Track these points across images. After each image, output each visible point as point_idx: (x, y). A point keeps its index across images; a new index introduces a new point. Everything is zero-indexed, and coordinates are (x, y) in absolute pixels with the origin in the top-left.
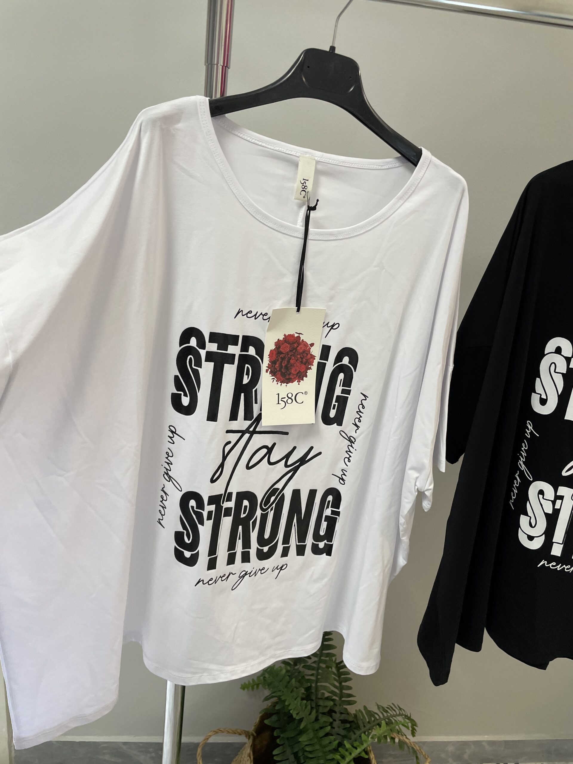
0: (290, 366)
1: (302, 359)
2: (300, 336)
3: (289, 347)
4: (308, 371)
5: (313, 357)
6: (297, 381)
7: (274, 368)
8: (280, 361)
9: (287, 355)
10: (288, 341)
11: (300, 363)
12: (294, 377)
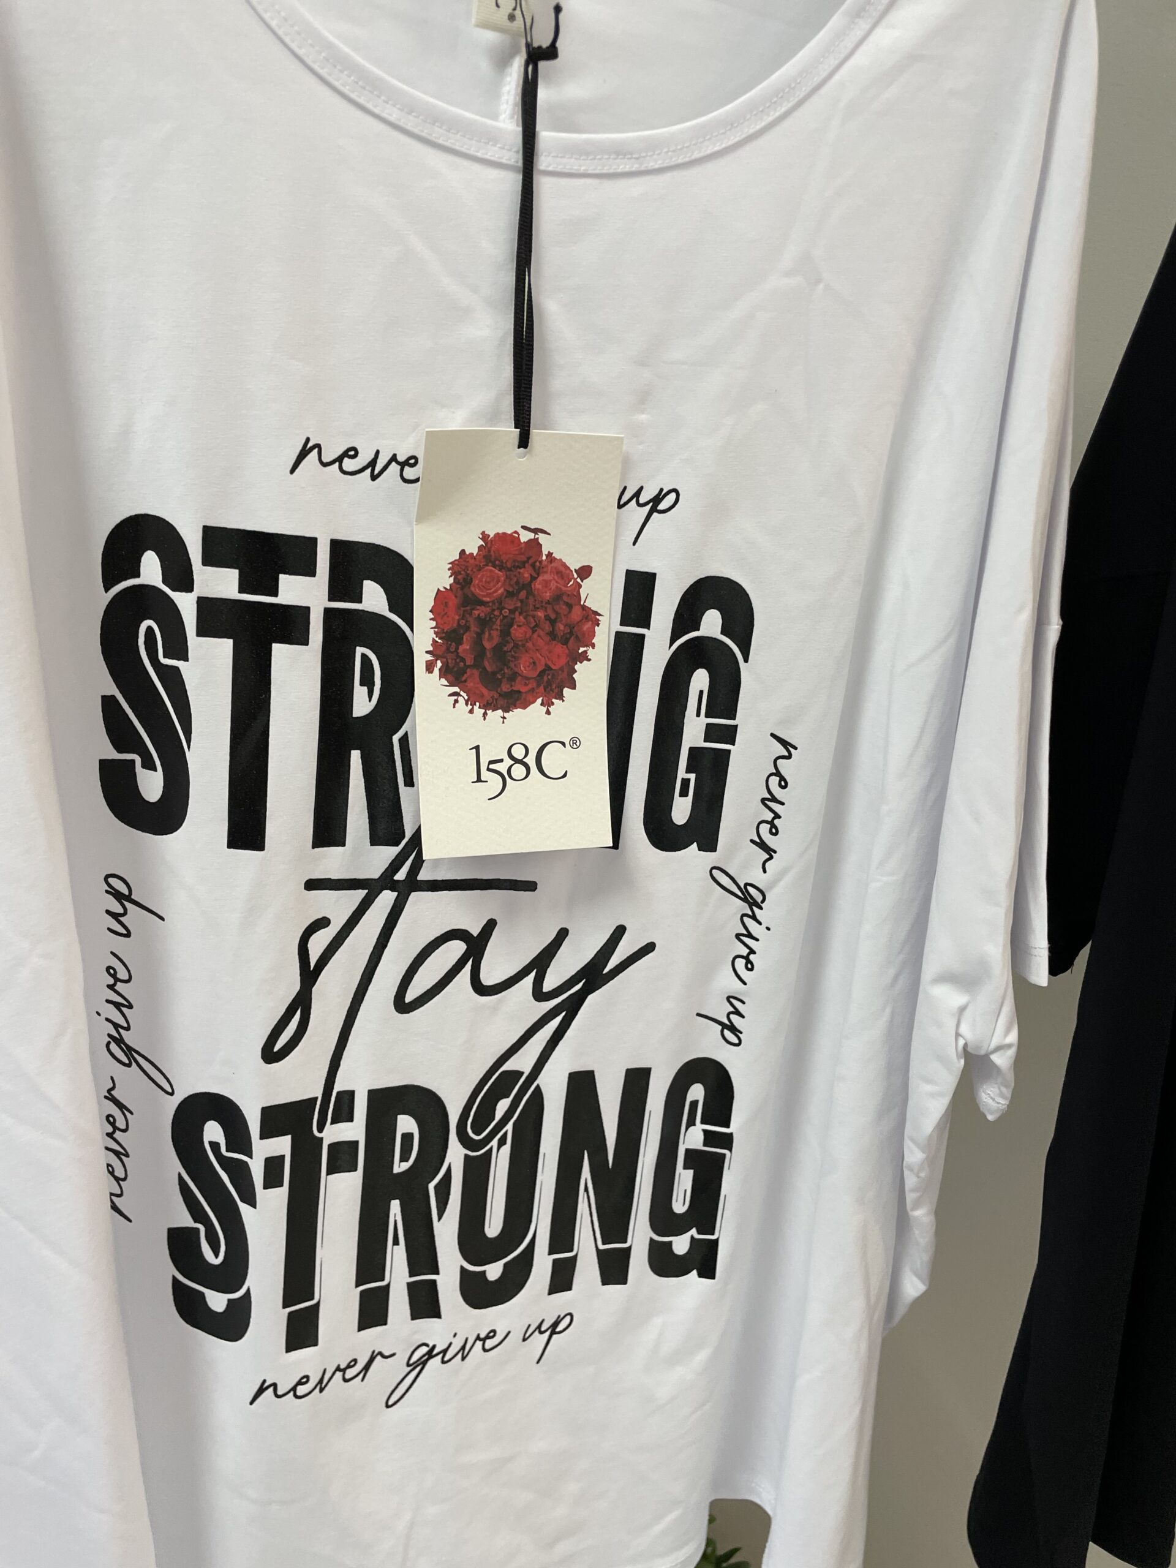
0: (512, 648)
1: (553, 622)
2: (540, 541)
3: (503, 579)
4: (576, 667)
5: (592, 617)
6: (539, 701)
7: (453, 656)
8: (477, 633)
9: (498, 608)
10: (496, 560)
11: (547, 638)
12: (530, 686)
